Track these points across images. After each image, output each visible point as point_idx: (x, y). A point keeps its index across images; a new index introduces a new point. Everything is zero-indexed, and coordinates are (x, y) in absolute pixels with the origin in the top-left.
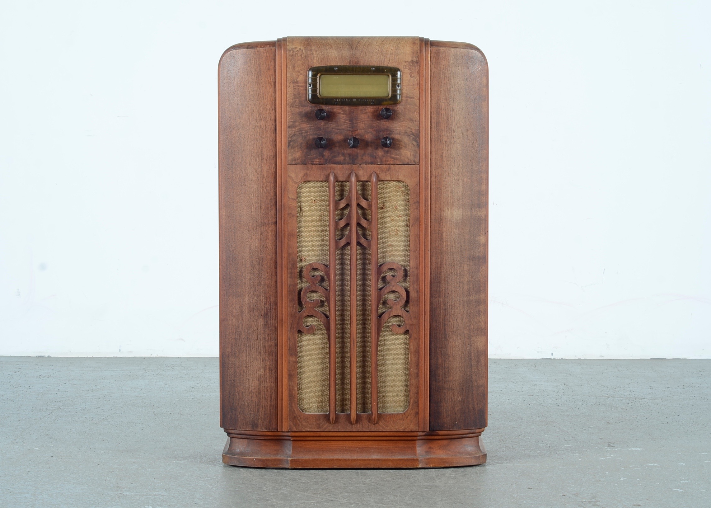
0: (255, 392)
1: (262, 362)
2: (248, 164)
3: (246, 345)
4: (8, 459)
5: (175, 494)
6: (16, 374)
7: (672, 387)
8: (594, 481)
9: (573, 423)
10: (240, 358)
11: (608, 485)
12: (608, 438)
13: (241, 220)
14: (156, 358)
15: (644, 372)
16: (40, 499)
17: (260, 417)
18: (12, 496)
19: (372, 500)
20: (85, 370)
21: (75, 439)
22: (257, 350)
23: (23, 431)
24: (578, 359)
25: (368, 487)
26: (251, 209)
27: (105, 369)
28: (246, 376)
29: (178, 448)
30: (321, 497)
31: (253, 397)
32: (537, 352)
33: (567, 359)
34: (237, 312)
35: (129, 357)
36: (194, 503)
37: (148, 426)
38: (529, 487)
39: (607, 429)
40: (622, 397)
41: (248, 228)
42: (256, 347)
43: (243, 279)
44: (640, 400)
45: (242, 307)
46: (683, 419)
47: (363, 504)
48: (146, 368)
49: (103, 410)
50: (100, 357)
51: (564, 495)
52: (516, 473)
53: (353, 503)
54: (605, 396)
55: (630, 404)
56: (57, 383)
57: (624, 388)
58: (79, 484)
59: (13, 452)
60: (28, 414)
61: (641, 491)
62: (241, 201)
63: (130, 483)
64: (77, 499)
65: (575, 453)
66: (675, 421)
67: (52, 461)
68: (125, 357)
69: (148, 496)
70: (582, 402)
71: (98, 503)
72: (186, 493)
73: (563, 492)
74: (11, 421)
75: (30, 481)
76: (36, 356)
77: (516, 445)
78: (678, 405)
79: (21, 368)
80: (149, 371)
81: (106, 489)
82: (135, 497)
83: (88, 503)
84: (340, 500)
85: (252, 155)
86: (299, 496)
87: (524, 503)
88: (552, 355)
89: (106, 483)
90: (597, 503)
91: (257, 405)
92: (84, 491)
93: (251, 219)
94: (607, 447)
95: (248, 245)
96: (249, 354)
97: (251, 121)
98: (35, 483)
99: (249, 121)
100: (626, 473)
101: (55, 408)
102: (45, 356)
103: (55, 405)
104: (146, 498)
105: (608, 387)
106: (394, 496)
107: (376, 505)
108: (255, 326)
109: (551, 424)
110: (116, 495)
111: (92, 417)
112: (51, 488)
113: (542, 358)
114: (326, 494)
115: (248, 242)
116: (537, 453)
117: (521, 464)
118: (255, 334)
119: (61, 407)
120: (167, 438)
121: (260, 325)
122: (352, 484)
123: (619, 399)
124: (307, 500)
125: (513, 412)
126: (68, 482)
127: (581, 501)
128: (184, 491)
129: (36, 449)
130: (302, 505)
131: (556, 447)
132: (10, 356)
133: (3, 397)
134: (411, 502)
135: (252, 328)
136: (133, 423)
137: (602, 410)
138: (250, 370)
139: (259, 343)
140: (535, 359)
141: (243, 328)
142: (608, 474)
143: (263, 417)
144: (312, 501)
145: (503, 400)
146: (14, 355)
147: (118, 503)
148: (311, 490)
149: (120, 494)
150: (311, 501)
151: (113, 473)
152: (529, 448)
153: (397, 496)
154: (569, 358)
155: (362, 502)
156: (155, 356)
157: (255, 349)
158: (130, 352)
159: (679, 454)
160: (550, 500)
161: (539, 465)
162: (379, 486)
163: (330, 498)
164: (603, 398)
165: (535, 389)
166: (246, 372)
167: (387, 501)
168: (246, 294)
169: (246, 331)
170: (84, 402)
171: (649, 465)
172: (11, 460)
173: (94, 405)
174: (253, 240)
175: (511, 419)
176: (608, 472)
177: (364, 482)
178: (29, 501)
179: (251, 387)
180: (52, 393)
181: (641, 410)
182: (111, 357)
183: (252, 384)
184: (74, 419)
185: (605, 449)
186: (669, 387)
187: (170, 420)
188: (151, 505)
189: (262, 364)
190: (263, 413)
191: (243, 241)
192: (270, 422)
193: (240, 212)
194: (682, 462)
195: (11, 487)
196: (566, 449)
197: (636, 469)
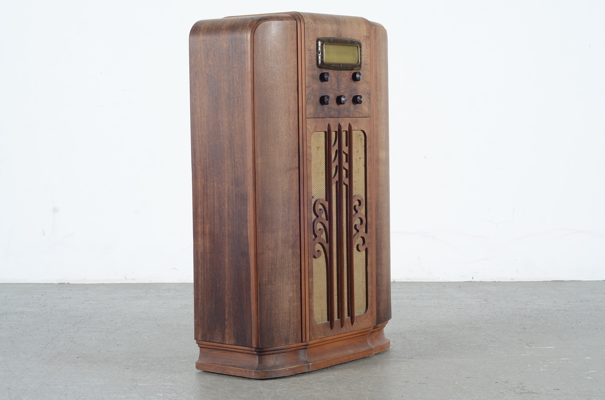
0: (287, 312)
1: (291, 286)
2: (280, 118)
3: (280, 273)
4: (42, 359)
5: (180, 384)
6: (43, 296)
7: (572, 302)
8: (519, 371)
9: (496, 329)
10: (275, 285)
11: (531, 375)
12: (526, 339)
13: (275, 167)
14: (154, 283)
15: (548, 291)
16: (71, 390)
17: (290, 333)
18: (48, 387)
19: (341, 388)
20: (98, 293)
21: (95, 344)
22: (288, 276)
23: (52, 339)
24: (494, 281)
25: (337, 378)
26: (282, 156)
27: (114, 292)
28: (281, 300)
29: (179, 350)
30: (299, 385)
31: (286, 317)
32: (461, 276)
33: (484, 282)
34: (272, 245)
35: (133, 283)
36: (196, 391)
37: (153, 334)
38: (467, 376)
39: (524, 333)
40: (533, 309)
41: (280, 173)
42: (287, 273)
43: (278, 217)
44: (548, 312)
45: (277, 241)
46: (584, 325)
47: (334, 391)
48: (147, 291)
49: (116, 323)
50: (109, 283)
51: (497, 382)
52: (455, 366)
53: (326, 390)
54: (519, 309)
55: (540, 315)
56: (77, 303)
57: (533, 303)
58: (101, 378)
59: (46, 354)
60: (56, 326)
61: (558, 379)
62: (275, 151)
63: (143, 376)
64: (101, 389)
65: (501, 351)
66: (578, 326)
67: (78, 361)
68: (130, 284)
69: (159, 387)
70: (501, 313)
71: (119, 392)
72: (189, 384)
73: (495, 380)
74: (42, 331)
75: (62, 376)
76: (58, 283)
77: (452, 345)
78: (578, 315)
79: (46, 292)
80: (150, 294)
81: (125, 382)
82: (149, 387)
83: (111, 392)
84: (315, 388)
85: (283, 111)
86: (281, 385)
87: (465, 388)
88: (473, 279)
89: (124, 377)
90: (524, 388)
91: (289, 323)
92: (107, 383)
93: (283, 165)
94: (526, 346)
95: (281, 188)
96: (282, 280)
97: (281, 82)
98: (66, 378)
99: (280, 82)
100: (545, 366)
101: (77, 322)
102: (65, 283)
103: (77, 319)
104: (157, 388)
105: (520, 302)
106: (359, 384)
107: (345, 391)
108: (287, 256)
109: (479, 329)
110: (133, 386)
111: (107, 328)
112: (79, 381)
113: (464, 281)
114: (303, 383)
115: (281, 185)
116: (470, 351)
117: (459, 360)
118: (286, 263)
119: (81, 321)
120: (170, 343)
121: (289, 255)
122: (323, 376)
123: (531, 310)
124: (288, 388)
125: (447, 321)
126: (92, 376)
127: (511, 387)
128: (188, 383)
129: (64, 352)
130: (285, 391)
131: (485, 347)
132: (37, 283)
133: (34, 313)
134: (373, 389)
135: (284, 258)
136: (141, 332)
137: (518, 319)
138: (283, 294)
139: (289, 270)
140: (459, 282)
141: (278, 259)
142: (529, 366)
143: (293, 332)
144: (293, 389)
145: (438, 312)
146: (40, 283)
147: (135, 392)
148: (291, 381)
149: (136, 385)
150: (291, 388)
151: (128, 369)
152: (464, 347)
153: (361, 384)
154: (486, 281)
155: (333, 389)
156: (154, 282)
157: (286, 276)
158: (134, 279)
159: (585, 351)
160: (486, 386)
161: (473, 360)
162: (346, 377)
163: (307, 387)
164: (518, 310)
165: (462, 304)
166: (280, 296)
167: (353, 388)
168: (280, 230)
169: (280, 261)
170: (100, 317)
171: (562, 359)
172: (45, 360)
173: (108, 319)
174: (284, 183)
175: (446, 326)
176: (529, 365)
177: (333, 374)
178: (62, 390)
179: (284, 308)
180: (73, 310)
181: (549, 319)
182: (118, 284)
183: (285, 305)
184: (93, 330)
185: (525, 347)
186: (569, 302)
187: (170, 329)
188: (162, 393)
189: (292, 287)
190: (292, 329)
191: (276, 185)
192: (297, 335)
193: (274, 159)
194: (588, 357)
195: (46, 381)
196: (493, 348)
197: (552, 362)
